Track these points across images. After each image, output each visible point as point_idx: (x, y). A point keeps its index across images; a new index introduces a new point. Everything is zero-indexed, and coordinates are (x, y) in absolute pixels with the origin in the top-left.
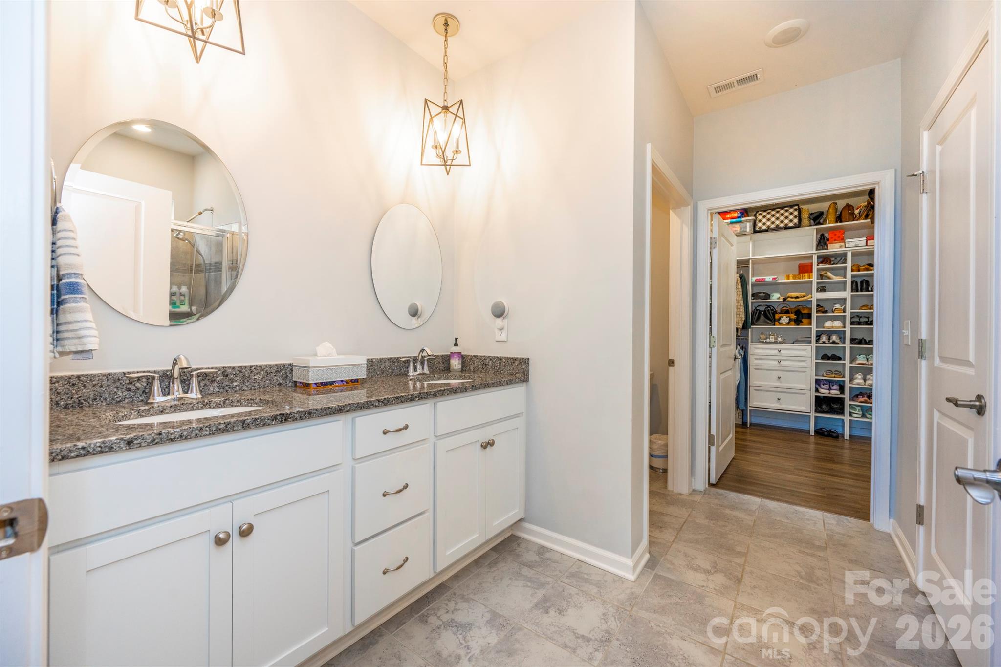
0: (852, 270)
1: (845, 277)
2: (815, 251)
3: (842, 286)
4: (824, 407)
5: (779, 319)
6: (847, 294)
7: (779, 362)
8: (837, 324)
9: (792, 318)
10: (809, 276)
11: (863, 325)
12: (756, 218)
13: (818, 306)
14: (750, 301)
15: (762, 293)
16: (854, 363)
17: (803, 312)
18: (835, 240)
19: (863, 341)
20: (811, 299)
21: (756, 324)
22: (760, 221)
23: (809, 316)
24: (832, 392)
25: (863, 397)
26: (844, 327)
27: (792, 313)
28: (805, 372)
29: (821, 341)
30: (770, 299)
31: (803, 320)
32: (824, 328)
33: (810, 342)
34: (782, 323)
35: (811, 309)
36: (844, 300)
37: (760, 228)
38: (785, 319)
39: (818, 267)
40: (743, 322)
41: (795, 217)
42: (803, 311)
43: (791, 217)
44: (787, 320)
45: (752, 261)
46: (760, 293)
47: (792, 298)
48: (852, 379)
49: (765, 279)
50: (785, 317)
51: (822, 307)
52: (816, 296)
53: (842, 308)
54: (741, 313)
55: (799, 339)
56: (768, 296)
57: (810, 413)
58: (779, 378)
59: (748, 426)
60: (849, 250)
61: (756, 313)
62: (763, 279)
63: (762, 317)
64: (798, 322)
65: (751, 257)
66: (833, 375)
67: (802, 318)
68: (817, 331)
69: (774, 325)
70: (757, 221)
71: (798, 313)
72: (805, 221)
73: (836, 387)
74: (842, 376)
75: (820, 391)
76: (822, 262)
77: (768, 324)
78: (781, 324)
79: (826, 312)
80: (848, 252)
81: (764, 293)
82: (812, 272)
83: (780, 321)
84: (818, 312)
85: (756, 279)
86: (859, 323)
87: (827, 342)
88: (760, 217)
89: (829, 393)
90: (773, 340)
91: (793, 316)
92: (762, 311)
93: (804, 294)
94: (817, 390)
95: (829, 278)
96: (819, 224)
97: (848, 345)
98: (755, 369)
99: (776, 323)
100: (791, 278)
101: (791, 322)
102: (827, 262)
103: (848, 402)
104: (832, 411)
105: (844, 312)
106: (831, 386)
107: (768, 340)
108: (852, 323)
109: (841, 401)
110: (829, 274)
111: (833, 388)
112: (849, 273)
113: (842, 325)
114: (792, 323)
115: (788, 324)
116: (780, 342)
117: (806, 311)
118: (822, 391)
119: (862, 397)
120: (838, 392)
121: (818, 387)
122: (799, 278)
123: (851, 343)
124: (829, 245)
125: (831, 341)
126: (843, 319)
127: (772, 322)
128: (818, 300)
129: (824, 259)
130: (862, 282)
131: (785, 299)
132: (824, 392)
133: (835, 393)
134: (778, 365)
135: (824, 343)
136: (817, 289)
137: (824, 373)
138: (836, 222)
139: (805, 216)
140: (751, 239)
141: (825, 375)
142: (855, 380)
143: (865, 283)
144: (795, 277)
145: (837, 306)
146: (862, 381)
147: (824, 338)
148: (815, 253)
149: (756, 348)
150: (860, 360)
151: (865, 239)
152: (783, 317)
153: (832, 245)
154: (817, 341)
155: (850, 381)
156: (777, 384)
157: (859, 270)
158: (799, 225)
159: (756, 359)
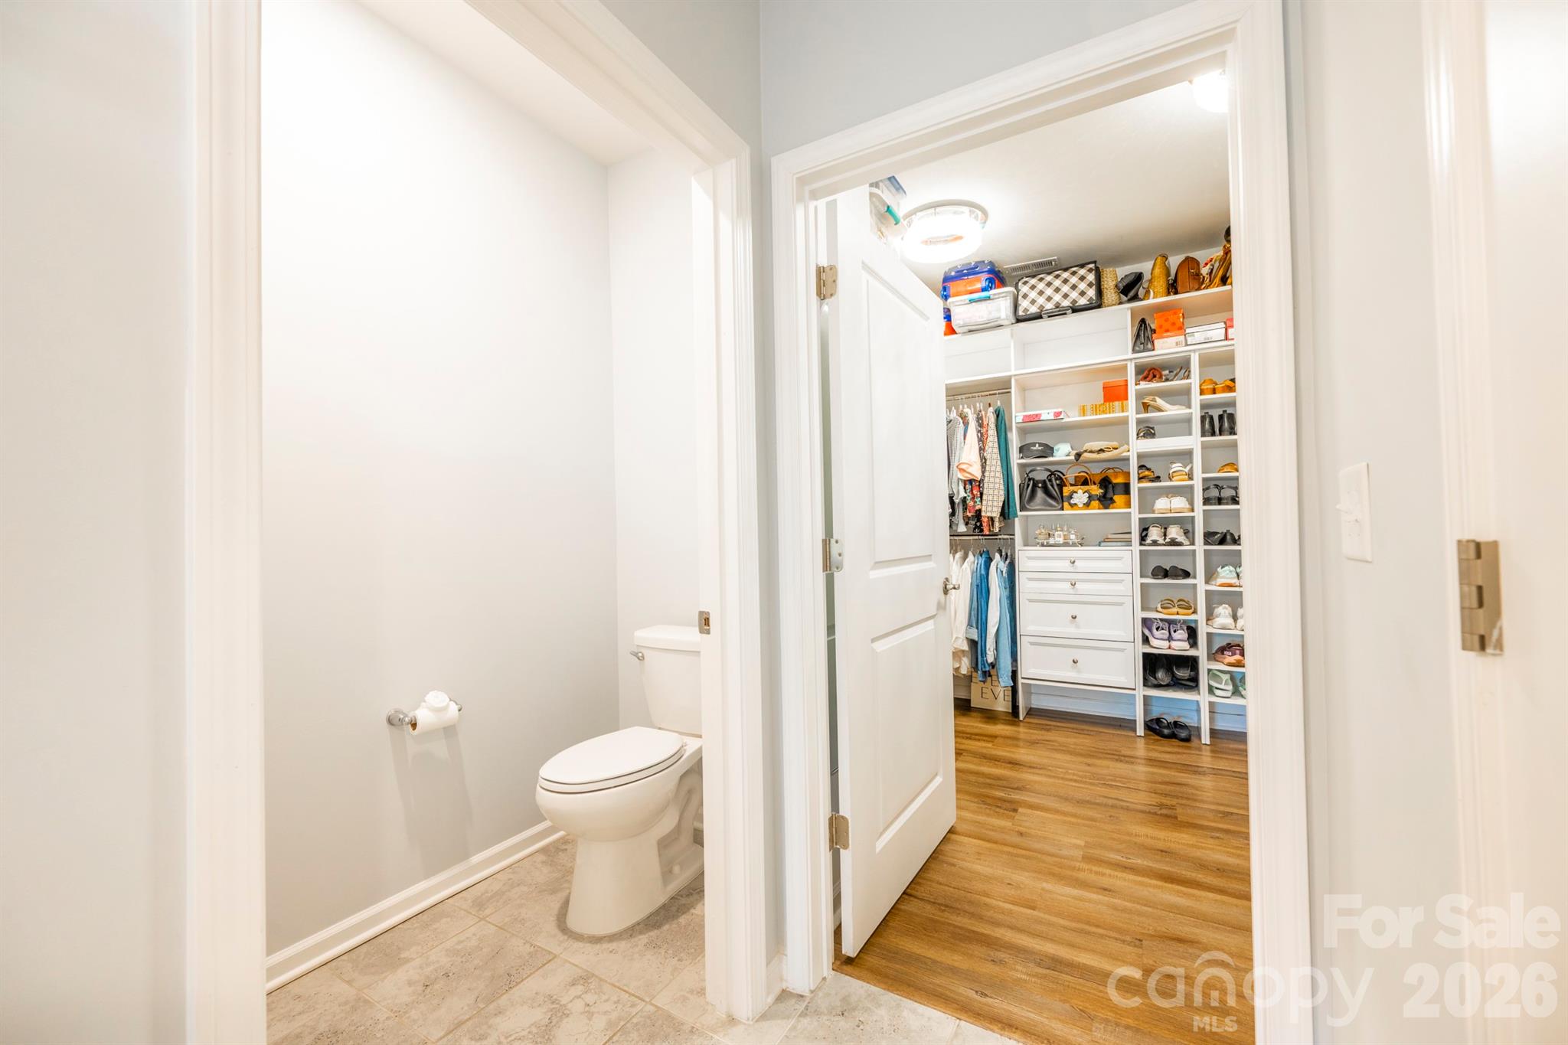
0: (1202, 392)
1: (1189, 407)
2: (1131, 355)
3: (1182, 426)
4: (1160, 674)
5: (1071, 497)
6: (1194, 441)
7: (1073, 585)
8: (1179, 503)
9: (1093, 493)
10: (1123, 407)
11: (1227, 504)
12: (1018, 291)
13: (1141, 467)
14: (1015, 459)
15: (1037, 445)
16: (1213, 583)
17: (1115, 481)
18: (1167, 331)
19: (1228, 537)
20: (1128, 454)
21: (1028, 507)
22: (1025, 296)
23: (1126, 489)
24: (1174, 644)
25: (1234, 654)
26: (1192, 510)
27: (1095, 484)
28: (1121, 604)
29: (1149, 541)
30: (1052, 456)
31: (1116, 498)
32: (1153, 512)
33: (1129, 543)
34: (1076, 504)
35: (1128, 474)
36: (1186, 455)
37: (1026, 310)
38: (1080, 497)
39: (1138, 387)
40: (1001, 504)
41: (1090, 285)
42: (1116, 477)
43: (1082, 286)
44: (1085, 498)
45: (1016, 380)
46: (1034, 444)
47: (1091, 452)
48: (1210, 617)
49: (1040, 415)
50: (1080, 492)
51: (1148, 469)
52: (1137, 447)
53: (1187, 470)
54: (997, 486)
55: (1110, 536)
56: (1048, 450)
57: (1134, 689)
58: (1074, 618)
59: (1021, 718)
60: (1194, 351)
61: (1028, 485)
62: (1037, 415)
63: (1040, 494)
64: (1106, 501)
65: (1013, 372)
66: (1175, 610)
67: (1114, 494)
68: (1140, 519)
69: (1062, 509)
70: (1020, 297)
71: (1105, 483)
72: (1110, 295)
73: (1182, 634)
74: (1191, 611)
75: (1152, 644)
76: (1145, 378)
77: (1051, 507)
78: (1073, 506)
79: (1158, 479)
80: (1192, 354)
81: (1040, 444)
82: (1127, 399)
83: (1072, 502)
84: (1140, 479)
85: (1025, 416)
86: (1220, 501)
87: (1161, 541)
88: (1024, 289)
89: (1169, 648)
90: (1061, 540)
91: (1097, 490)
92: (1038, 482)
93: (1115, 444)
94: (1146, 640)
95: (1160, 410)
96: (1135, 298)
97: (1200, 547)
98: (1030, 601)
99: (1066, 504)
100: (1089, 411)
101: (1093, 502)
102: (1155, 376)
103: (1204, 665)
104: (1176, 684)
105: (1191, 478)
106: (1172, 633)
107: (1051, 541)
108: (1207, 501)
109: (1192, 663)
110: (1160, 402)
111: (1175, 635)
112: (1196, 399)
113: (1188, 506)
114: (1095, 503)
115: (1087, 505)
116: (1074, 545)
117: (1120, 480)
118: (1154, 642)
119: (1230, 654)
120: (1186, 645)
121: (1147, 632)
122: (1104, 412)
123: (1206, 543)
124: (1156, 342)
125: (1168, 540)
126: (1187, 492)
127: (1058, 503)
128: (1140, 456)
129: (1148, 372)
130: (1221, 417)
131: (1078, 455)
132: (1160, 645)
133: (1179, 646)
134: (1072, 592)
135: (1155, 543)
136: (1138, 435)
137: (1159, 606)
138: (1169, 294)
139: (1109, 284)
140: (1012, 336)
141: (1160, 609)
142: (1217, 619)
143: (1228, 418)
144: (1096, 409)
145: (1176, 466)
146: (1230, 621)
147: (1154, 533)
148: (1131, 360)
149: (1029, 558)
150: (1223, 577)
151: (1223, 325)
152: (1076, 492)
153: (1161, 341)
154: (1143, 539)
155: (1208, 620)
156: (1071, 630)
157: (1214, 391)
158: (1098, 304)
159: (1030, 579)
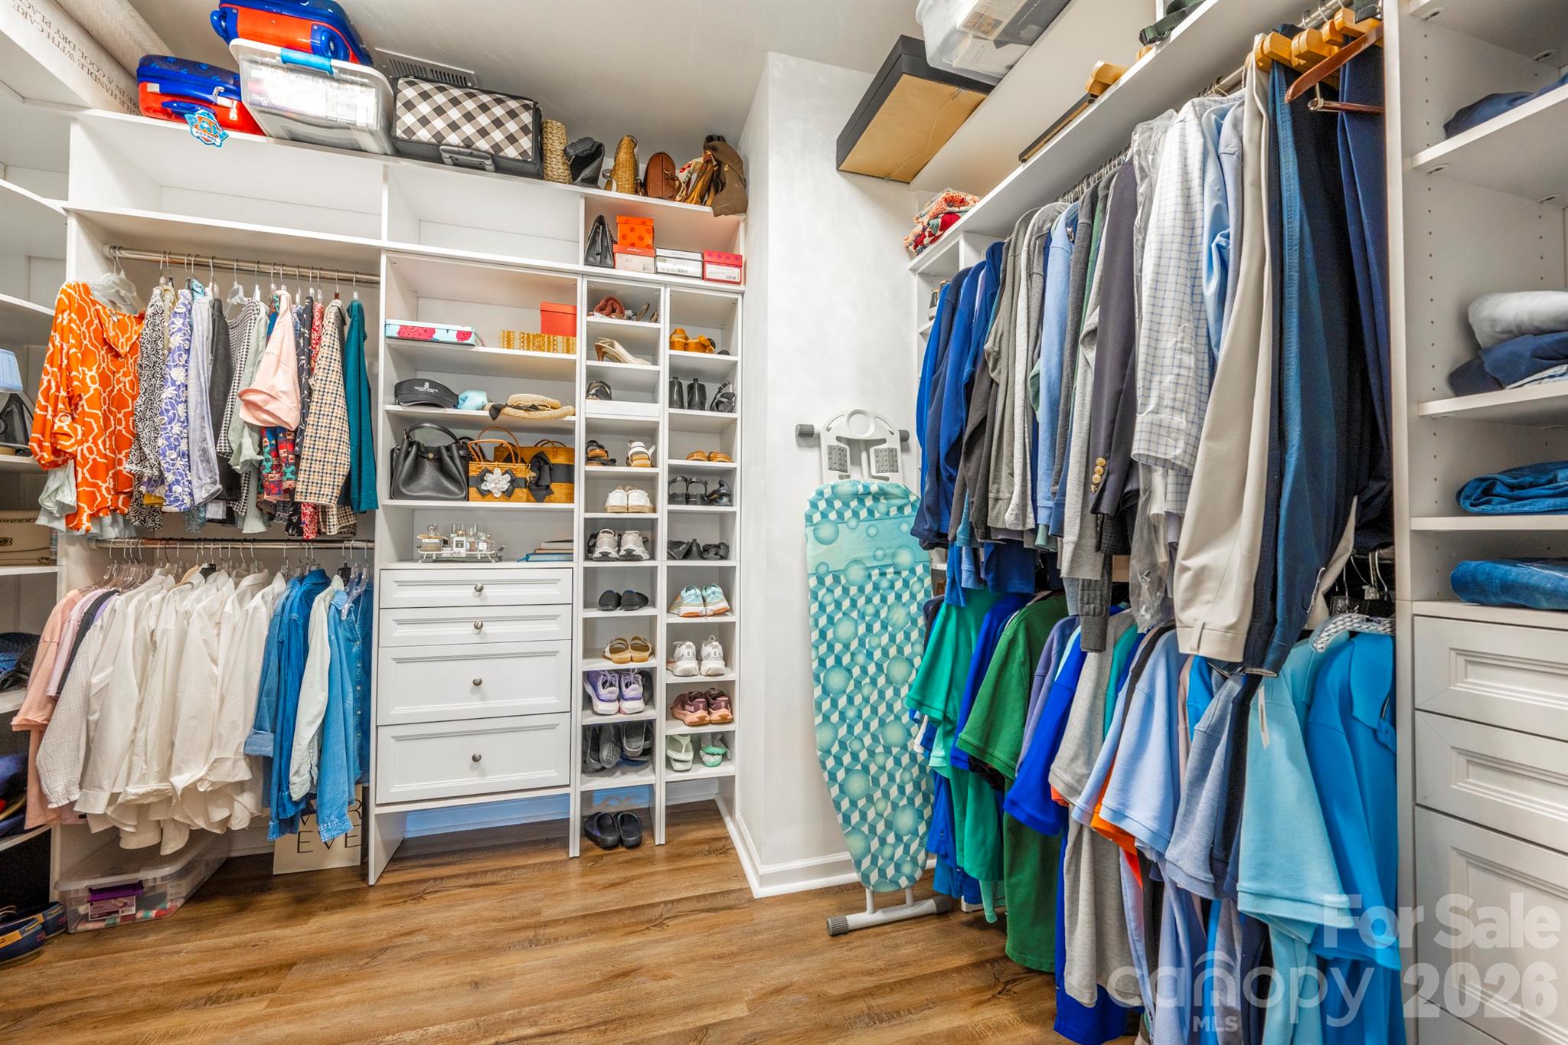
0: (672, 345)
1: (655, 362)
2: (581, 267)
3: (646, 391)
4: (606, 753)
5: (481, 479)
6: (658, 412)
7: (479, 627)
8: (638, 498)
9: (519, 475)
10: (568, 345)
11: (695, 503)
12: (396, 91)
13: (590, 443)
14: (385, 404)
15: (427, 385)
16: (675, 611)
17: (553, 461)
18: (633, 245)
19: (694, 548)
20: (573, 418)
21: (404, 491)
22: (409, 106)
23: (568, 474)
24: (627, 705)
25: (697, 709)
26: (654, 510)
27: (523, 461)
28: (553, 654)
29: (597, 554)
30: (455, 407)
31: (554, 487)
32: (605, 511)
33: (569, 555)
34: (489, 491)
35: (571, 452)
36: (648, 434)
37: (409, 131)
38: (497, 480)
39: (591, 319)
40: (340, 481)
41: (524, 129)
42: (555, 456)
43: (512, 126)
44: (504, 483)
45: (392, 263)
46: (421, 382)
47: (518, 407)
48: (671, 659)
49: (433, 331)
50: (498, 471)
51: (601, 447)
52: (587, 409)
53: (650, 452)
54: (333, 445)
55: (544, 545)
56: (450, 398)
57: (568, 786)
58: (478, 683)
59: (372, 881)
60: (666, 284)
61: (408, 454)
62: (426, 330)
63: (429, 472)
64: (539, 490)
65: (383, 242)
66: (627, 654)
67: (552, 481)
68: (586, 520)
69: (467, 498)
70: (399, 104)
71: (539, 461)
72: (556, 164)
73: (636, 690)
74: (648, 653)
75: (595, 709)
76: (601, 310)
77: (448, 495)
78: (485, 494)
79: (613, 462)
80: (662, 289)
81: (433, 384)
82: (574, 335)
83: (483, 487)
84: (589, 460)
85: (403, 328)
86: (688, 499)
87: (614, 554)
88: (409, 93)
89: (619, 711)
90: (463, 552)
91: (524, 472)
92: (428, 450)
93: (556, 402)
94: (588, 702)
95: (615, 359)
96: (592, 182)
97: (662, 563)
98: (400, 661)
99: (473, 491)
100: (517, 342)
101: (517, 490)
102: (614, 311)
103: (664, 729)
104: (628, 762)
105: (653, 465)
106: (624, 688)
107: (446, 552)
108: (673, 498)
109: (646, 729)
110: (619, 349)
111: (628, 692)
112: (665, 352)
113: (649, 504)
114: (521, 492)
115: (508, 494)
116: (485, 559)
117: (560, 460)
118: (600, 706)
119: (692, 709)
120: (639, 705)
121: (590, 690)
122: (540, 348)
123: (671, 557)
124: (617, 255)
125: (622, 553)
126: (648, 483)
127: (461, 489)
128: (592, 427)
129: (605, 302)
130: (691, 388)
131: (496, 410)
132: (608, 711)
133: (633, 709)
134: (477, 639)
135: (605, 557)
136: (588, 391)
137: (607, 649)
138: (636, 192)
139: (556, 142)
140: (385, 178)
141: (608, 654)
142: (679, 663)
143: (699, 390)
144: (528, 341)
145: (637, 446)
146: (693, 664)
147: (605, 542)
148: (583, 274)
149: (402, 584)
150: (689, 604)
151: (698, 256)
152: (491, 472)
153: (626, 257)
154: (589, 549)
155: (668, 662)
156: (472, 705)
157: (686, 347)
158: (534, 168)
159: (400, 622)
